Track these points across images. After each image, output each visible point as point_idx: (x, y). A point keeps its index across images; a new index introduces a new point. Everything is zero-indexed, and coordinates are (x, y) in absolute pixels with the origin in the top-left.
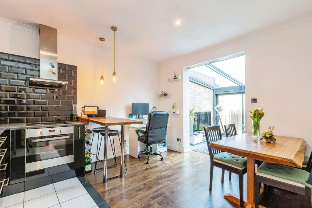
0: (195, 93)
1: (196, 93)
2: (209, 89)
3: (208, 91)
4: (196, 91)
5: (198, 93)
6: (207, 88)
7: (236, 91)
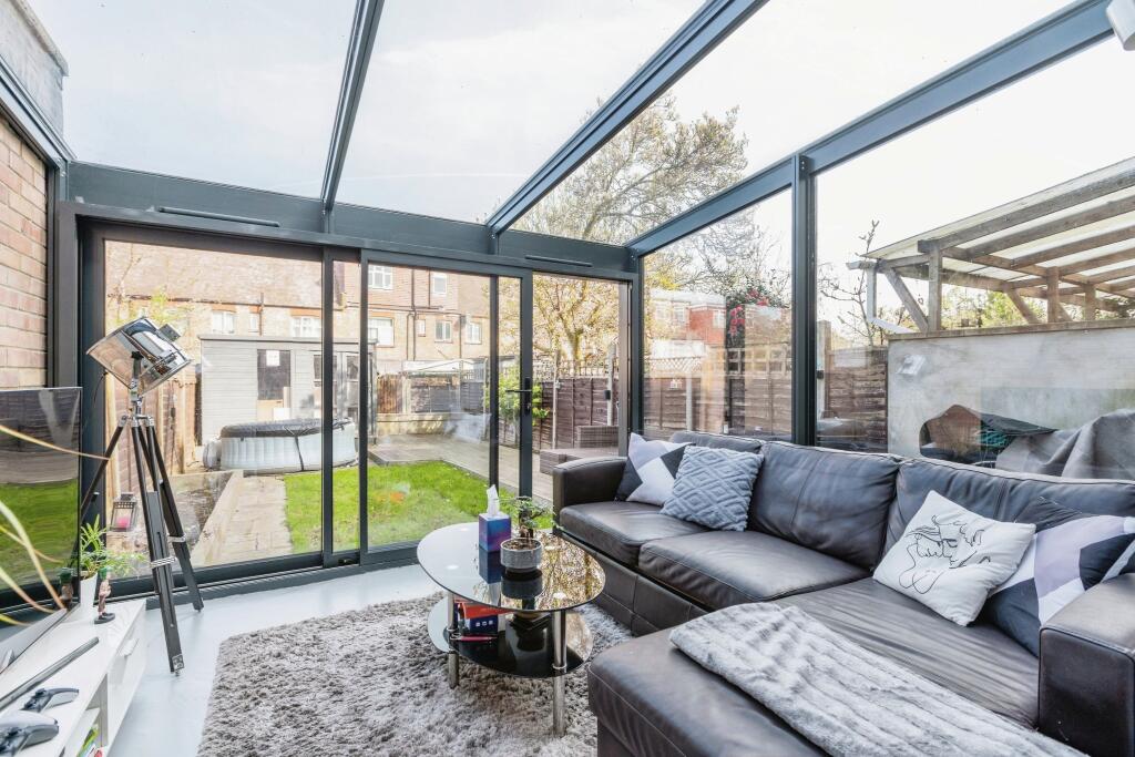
7: (277, 226)
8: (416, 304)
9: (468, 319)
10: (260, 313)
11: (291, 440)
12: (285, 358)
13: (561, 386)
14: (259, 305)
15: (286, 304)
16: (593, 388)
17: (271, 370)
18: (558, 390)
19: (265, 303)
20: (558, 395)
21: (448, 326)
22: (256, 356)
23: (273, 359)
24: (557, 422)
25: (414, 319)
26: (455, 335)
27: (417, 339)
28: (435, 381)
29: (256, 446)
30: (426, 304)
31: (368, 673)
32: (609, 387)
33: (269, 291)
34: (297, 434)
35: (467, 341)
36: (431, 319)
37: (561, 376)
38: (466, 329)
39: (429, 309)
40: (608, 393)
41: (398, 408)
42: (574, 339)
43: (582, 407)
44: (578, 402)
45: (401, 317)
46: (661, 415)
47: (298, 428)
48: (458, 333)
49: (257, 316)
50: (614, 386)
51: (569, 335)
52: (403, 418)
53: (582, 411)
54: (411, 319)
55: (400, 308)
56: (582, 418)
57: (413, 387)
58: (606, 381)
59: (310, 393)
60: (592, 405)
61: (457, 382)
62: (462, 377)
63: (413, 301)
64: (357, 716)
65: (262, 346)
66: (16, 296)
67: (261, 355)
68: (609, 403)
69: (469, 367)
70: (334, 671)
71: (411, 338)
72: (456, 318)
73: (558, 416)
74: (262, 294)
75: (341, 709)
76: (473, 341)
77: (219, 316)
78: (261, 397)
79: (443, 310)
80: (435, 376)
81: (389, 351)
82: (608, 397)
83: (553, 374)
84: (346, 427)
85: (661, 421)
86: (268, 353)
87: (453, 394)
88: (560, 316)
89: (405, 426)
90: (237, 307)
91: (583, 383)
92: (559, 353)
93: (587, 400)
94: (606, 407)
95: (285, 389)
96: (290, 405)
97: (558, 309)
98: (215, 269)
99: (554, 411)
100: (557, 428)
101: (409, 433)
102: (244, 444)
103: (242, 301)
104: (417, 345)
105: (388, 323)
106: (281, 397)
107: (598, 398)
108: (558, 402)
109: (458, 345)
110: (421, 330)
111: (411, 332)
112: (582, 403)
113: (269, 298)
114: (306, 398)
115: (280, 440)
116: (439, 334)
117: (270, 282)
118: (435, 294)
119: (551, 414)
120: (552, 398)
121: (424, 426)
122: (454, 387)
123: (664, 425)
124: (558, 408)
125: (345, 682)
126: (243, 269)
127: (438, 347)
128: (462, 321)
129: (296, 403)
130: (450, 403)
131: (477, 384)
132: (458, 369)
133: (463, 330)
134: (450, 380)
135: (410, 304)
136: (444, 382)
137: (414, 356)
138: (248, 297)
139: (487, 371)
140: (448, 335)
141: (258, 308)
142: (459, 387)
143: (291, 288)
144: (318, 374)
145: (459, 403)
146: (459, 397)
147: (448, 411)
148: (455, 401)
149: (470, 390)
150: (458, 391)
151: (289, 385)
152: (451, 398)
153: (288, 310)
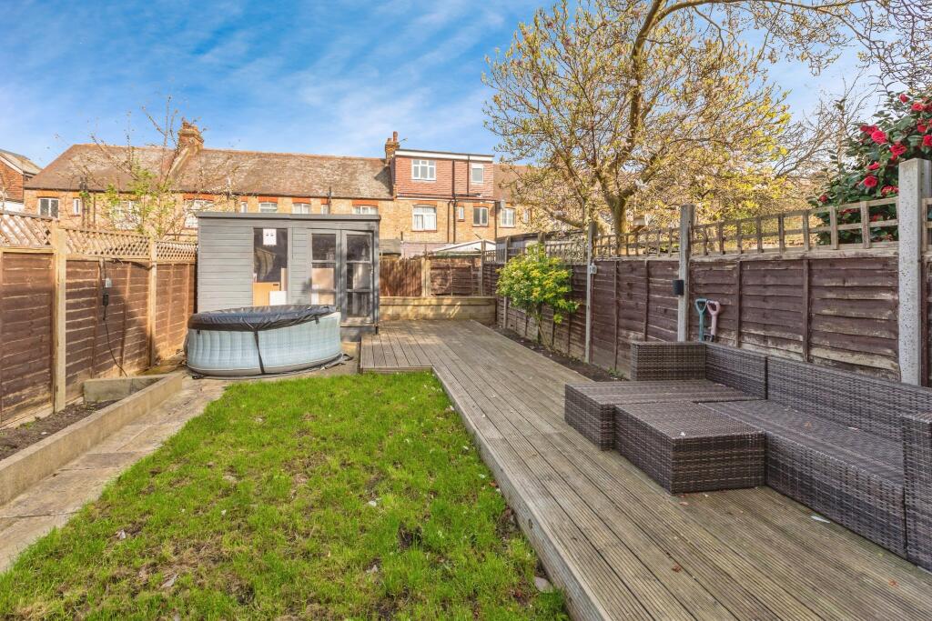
8: (456, 193)
9: (503, 205)
10: (328, 204)
11: (249, 335)
13: (598, 270)
14: (328, 198)
15: (348, 196)
16: (649, 275)
17: (268, 249)
18: (594, 276)
19: (333, 194)
20: (594, 284)
21: (484, 211)
22: (253, 235)
23: (270, 238)
24: (592, 320)
25: (455, 205)
26: (491, 220)
27: (457, 223)
28: (458, 263)
30: (465, 193)
32: (682, 274)
33: (336, 185)
34: (257, 328)
35: (502, 225)
36: (469, 206)
37: (598, 258)
38: (500, 216)
39: (467, 197)
40: (680, 283)
41: (418, 292)
42: (618, 206)
43: (631, 303)
44: (624, 294)
45: (443, 205)
46: (809, 334)
47: (258, 321)
48: (493, 218)
49: (326, 207)
50: (690, 273)
51: (610, 200)
52: (422, 302)
53: (630, 308)
54: (451, 207)
55: (443, 197)
56: (631, 318)
57: (432, 269)
58: (675, 265)
59: (308, 275)
60: (648, 301)
61: (479, 264)
62: (484, 258)
63: (453, 190)
65: (259, 224)
67: (258, 234)
68: (682, 303)
69: (489, 248)
71: (452, 222)
72: (491, 205)
73: (593, 311)
74: (330, 188)
76: (508, 226)
77: (299, 208)
78: (258, 280)
79: (480, 197)
80: (459, 257)
81: (432, 235)
82: (680, 291)
83: (586, 254)
84: (322, 320)
85: (809, 346)
86: (265, 231)
87: (476, 277)
88: (598, 174)
89: (422, 310)
90: (312, 200)
91: (633, 266)
92: (595, 228)
93: (640, 293)
94: (676, 306)
95: (283, 270)
96: (286, 289)
97: (595, 165)
98: (299, 170)
99: (588, 304)
100: (592, 328)
101: (425, 318)
103: (316, 195)
104: (457, 228)
105: (432, 210)
106: (277, 280)
107: (658, 291)
108: (594, 292)
109: (493, 228)
110: (460, 217)
111: (452, 218)
112: (630, 296)
113: (336, 191)
114: (304, 281)
115: (238, 335)
116: (476, 219)
117: (338, 178)
118: (473, 183)
119: (583, 307)
120: (585, 286)
121: (443, 311)
122: (477, 270)
123: (815, 352)
124: (593, 300)
126: (319, 169)
127: (476, 231)
128: (497, 208)
130: (472, 287)
131: (499, 266)
132: (480, 248)
133: (498, 216)
134: (473, 262)
135: (450, 193)
136: (467, 264)
137: (454, 240)
138: (320, 191)
139: (509, 251)
140: (484, 220)
141: (327, 200)
142: (481, 269)
143: (354, 182)
144: (316, 256)
145: (480, 287)
146: (480, 280)
147: (470, 294)
148: (477, 283)
149: (492, 272)
150: (480, 274)
151: (286, 267)
152: (473, 281)
153: (350, 201)
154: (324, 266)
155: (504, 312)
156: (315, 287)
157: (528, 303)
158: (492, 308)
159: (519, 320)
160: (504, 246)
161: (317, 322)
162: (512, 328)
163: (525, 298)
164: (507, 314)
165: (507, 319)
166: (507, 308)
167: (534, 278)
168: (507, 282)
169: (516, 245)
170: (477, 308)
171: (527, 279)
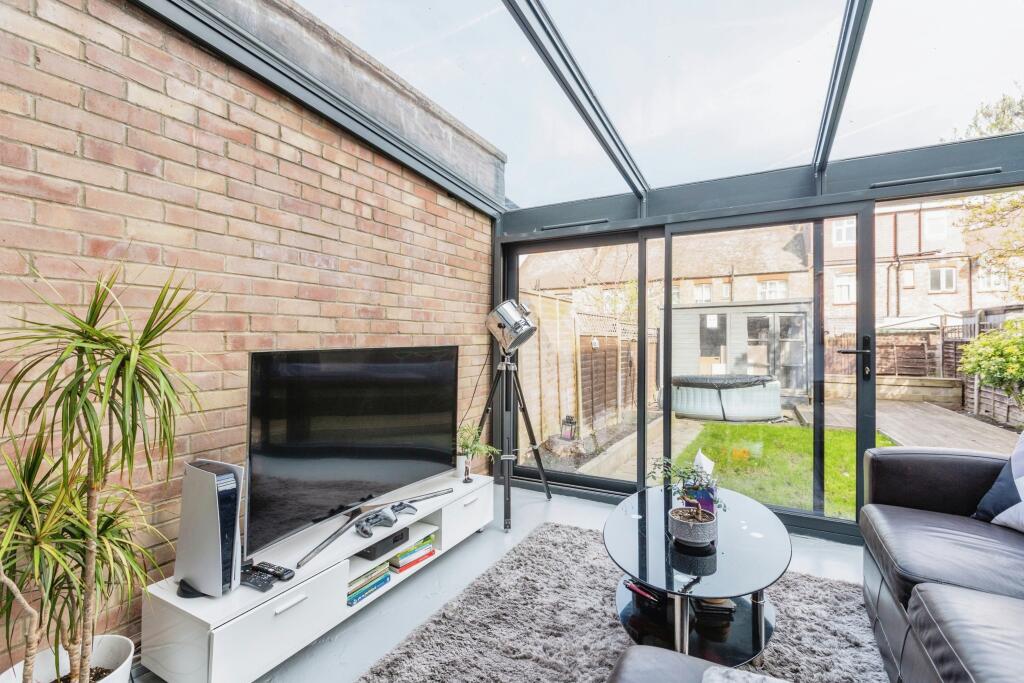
0: (338, 208)
1: (348, 206)
2: (461, 209)
3: (451, 215)
4: (351, 192)
5: (367, 212)
6: (450, 195)
7: (606, 222)
8: (900, 253)
9: (983, 262)
10: (730, 282)
11: (715, 392)
12: (723, 320)
14: (730, 276)
15: (754, 272)
17: (711, 331)
19: (735, 273)
21: (949, 272)
22: (699, 320)
23: (712, 323)
25: (898, 269)
26: (962, 284)
27: (902, 292)
28: (904, 340)
29: (695, 394)
30: (915, 251)
31: (592, 586)
33: (739, 262)
34: (720, 388)
35: (981, 289)
36: (923, 269)
39: (920, 256)
45: (878, 270)
47: (721, 382)
48: (965, 282)
49: (728, 286)
54: (893, 271)
55: (877, 260)
59: (744, 352)
61: (936, 341)
62: (944, 334)
63: (896, 248)
64: (557, 607)
65: (703, 311)
66: (470, 295)
67: (703, 319)
69: (952, 322)
70: (574, 572)
71: (892, 292)
72: (962, 264)
74: (733, 266)
75: (553, 598)
76: (990, 290)
77: (700, 289)
78: (702, 355)
79: (941, 255)
84: (767, 384)
86: (708, 317)
87: (931, 356)
90: (713, 280)
95: (722, 347)
96: (726, 362)
102: (679, 392)
103: (717, 274)
104: (901, 298)
106: (718, 354)
109: (965, 295)
110: (907, 282)
111: (893, 285)
113: (739, 269)
114: (740, 356)
115: (706, 391)
116: (936, 283)
117: (739, 254)
118: (929, 238)
122: (934, 348)
125: (574, 583)
126: (719, 248)
127: (934, 300)
128: (973, 264)
129: (732, 361)
130: (927, 367)
131: (962, 343)
132: (939, 324)
133: (974, 277)
134: (927, 338)
135: (892, 254)
136: (917, 341)
137: (898, 312)
138: (722, 270)
139: (982, 327)
140: (949, 283)
141: (729, 278)
142: (940, 347)
143: (758, 257)
144: (751, 334)
145: (939, 368)
146: (939, 360)
147: (925, 375)
148: (934, 364)
149: (953, 350)
150: (939, 353)
151: (725, 344)
152: (927, 361)
153: (755, 277)
154: (757, 343)
155: (975, 396)
156: (750, 360)
157: (1002, 381)
158: (958, 391)
159: (997, 405)
160: (975, 321)
161: (764, 386)
162: (987, 414)
163: (998, 375)
164: (980, 397)
165: (980, 404)
166: (980, 391)
167: (1010, 354)
168: (973, 359)
169: (991, 319)
170: (934, 390)
171: (1001, 356)
